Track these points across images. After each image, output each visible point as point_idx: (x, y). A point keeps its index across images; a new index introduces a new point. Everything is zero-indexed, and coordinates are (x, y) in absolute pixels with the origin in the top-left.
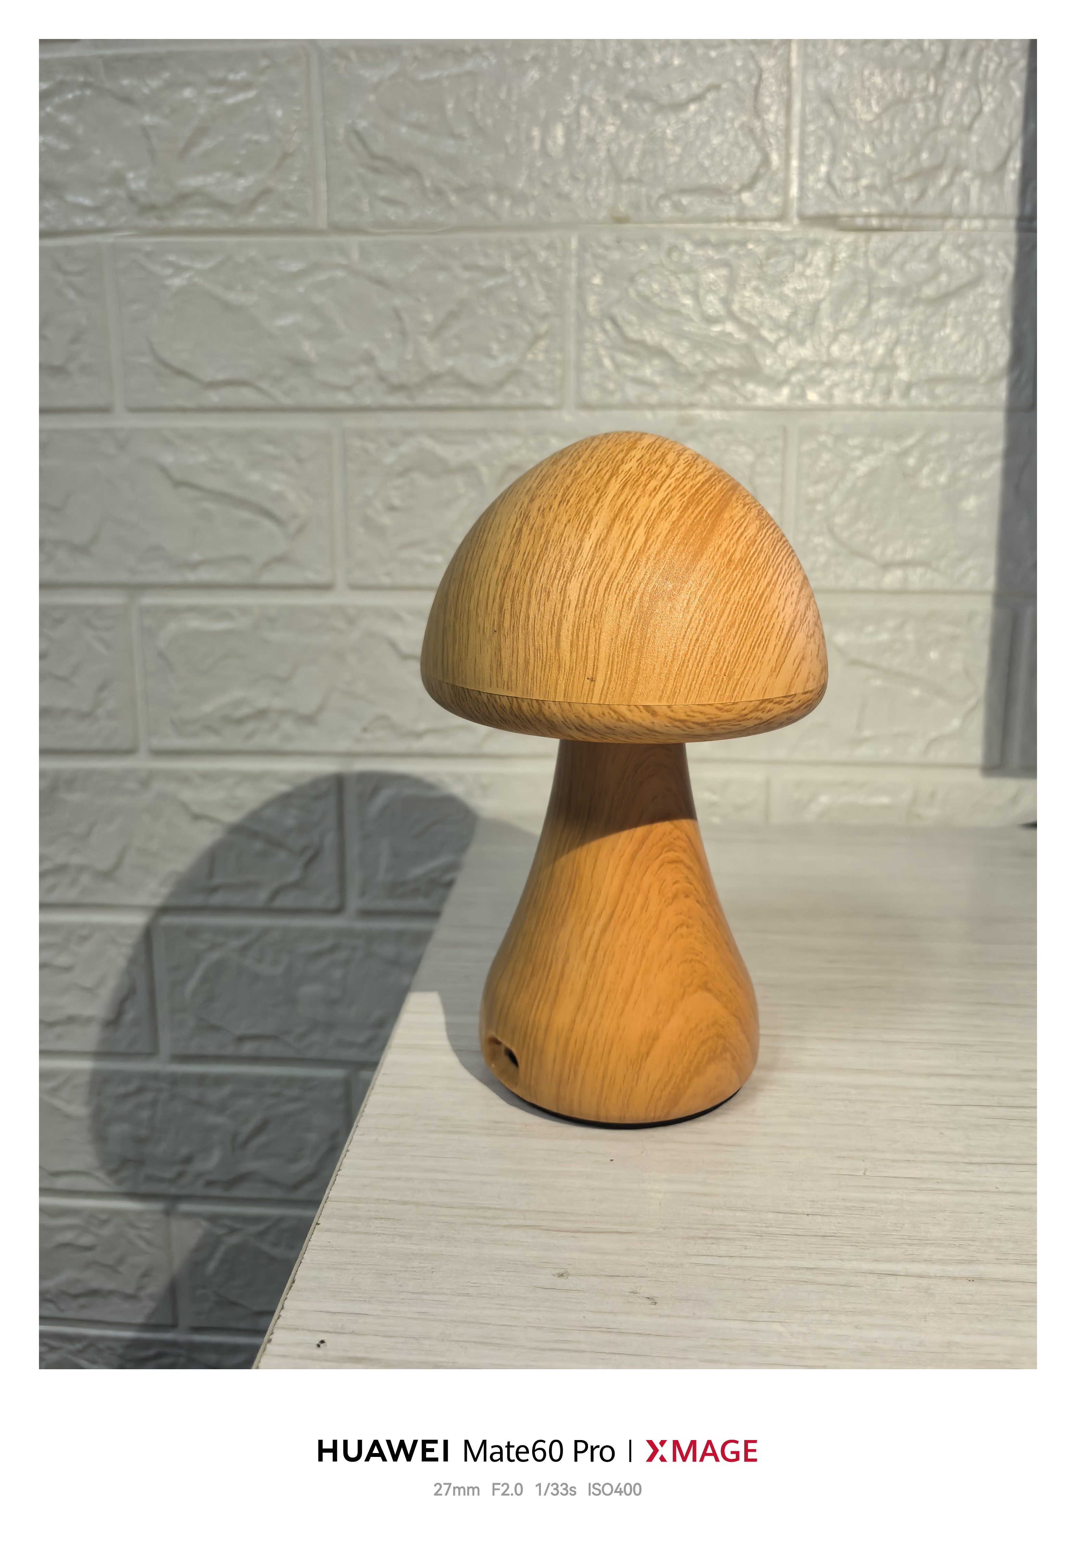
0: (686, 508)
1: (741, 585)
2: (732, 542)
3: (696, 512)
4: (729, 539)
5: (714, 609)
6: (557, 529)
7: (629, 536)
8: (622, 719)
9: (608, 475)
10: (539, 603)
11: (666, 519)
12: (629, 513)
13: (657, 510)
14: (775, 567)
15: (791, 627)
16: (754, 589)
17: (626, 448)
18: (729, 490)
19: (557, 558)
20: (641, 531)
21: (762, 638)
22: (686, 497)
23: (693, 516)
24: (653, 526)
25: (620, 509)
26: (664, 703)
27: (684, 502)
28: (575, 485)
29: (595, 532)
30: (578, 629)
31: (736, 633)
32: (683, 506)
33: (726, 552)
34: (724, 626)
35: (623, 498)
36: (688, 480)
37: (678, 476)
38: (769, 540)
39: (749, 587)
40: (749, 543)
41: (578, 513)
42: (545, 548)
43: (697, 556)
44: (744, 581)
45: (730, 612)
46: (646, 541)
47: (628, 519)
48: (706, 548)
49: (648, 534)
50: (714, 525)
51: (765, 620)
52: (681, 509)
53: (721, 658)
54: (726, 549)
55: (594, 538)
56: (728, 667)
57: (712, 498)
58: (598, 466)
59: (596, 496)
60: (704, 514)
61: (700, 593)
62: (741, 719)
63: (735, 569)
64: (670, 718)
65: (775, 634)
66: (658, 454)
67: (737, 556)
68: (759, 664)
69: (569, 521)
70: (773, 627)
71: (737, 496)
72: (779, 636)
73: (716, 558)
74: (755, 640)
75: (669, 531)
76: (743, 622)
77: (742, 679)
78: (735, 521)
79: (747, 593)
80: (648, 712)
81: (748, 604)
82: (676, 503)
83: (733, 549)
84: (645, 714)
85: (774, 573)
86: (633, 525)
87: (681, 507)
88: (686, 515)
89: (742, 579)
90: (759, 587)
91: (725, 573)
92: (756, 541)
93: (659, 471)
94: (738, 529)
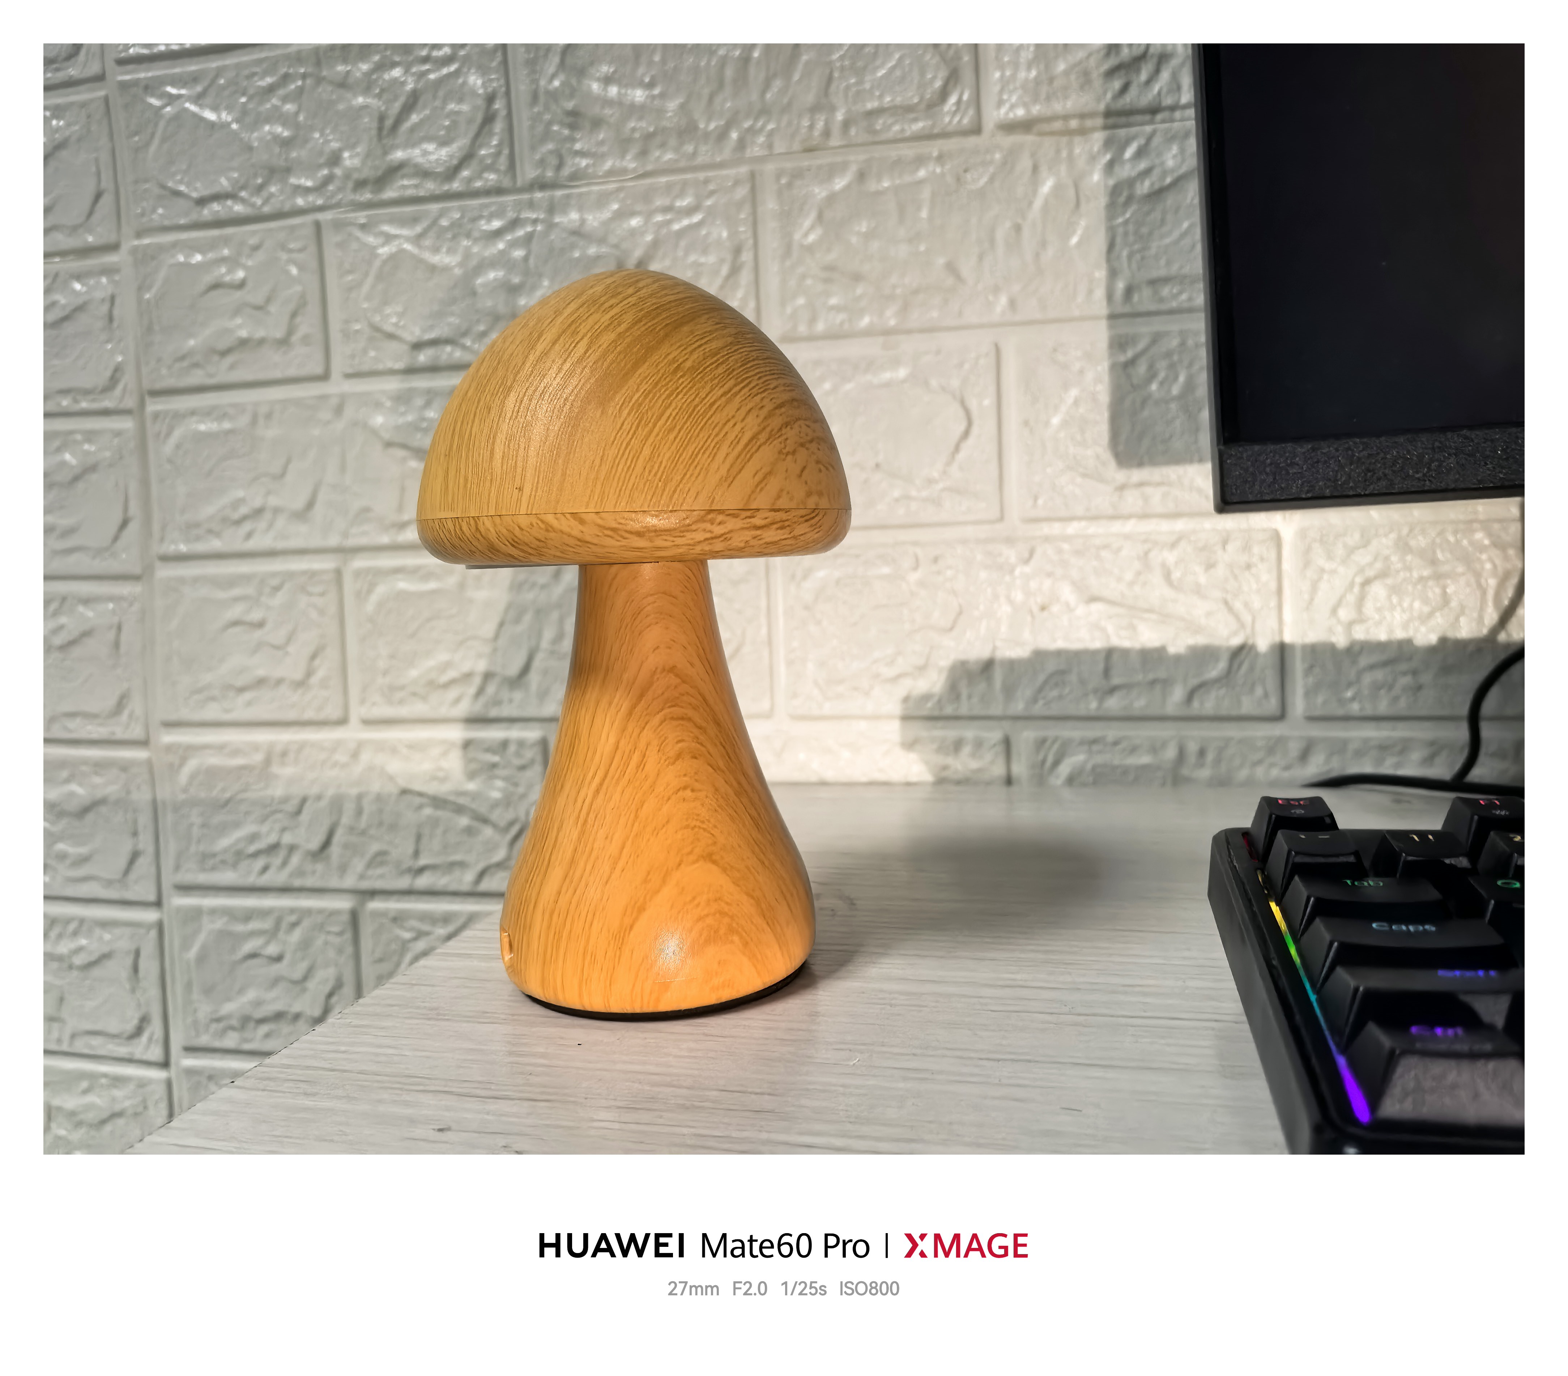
1: (687, 392)
2: (684, 352)
3: (650, 324)
4: (680, 348)
5: (650, 414)
8: (550, 529)
11: (614, 331)
12: (577, 328)
13: (606, 324)
15: (752, 437)
16: (703, 397)
21: (709, 446)
22: (643, 312)
23: (644, 329)
26: (591, 509)
27: (638, 316)
31: (675, 438)
32: (636, 319)
33: (674, 360)
34: (660, 431)
35: (575, 316)
36: (654, 299)
37: (643, 296)
38: (739, 356)
39: (698, 396)
40: (707, 354)
41: (531, 333)
43: (638, 364)
44: (691, 388)
45: (670, 419)
49: (589, 345)
50: (666, 336)
52: (634, 322)
56: (663, 472)
57: (675, 314)
60: (659, 326)
61: (636, 397)
62: (682, 529)
63: (681, 377)
64: (599, 526)
65: (728, 442)
67: (688, 364)
70: (726, 436)
73: (661, 366)
74: (700, 446)
75: (613, 342)
76: (685, 427)
78: (697, 334)
80: (575, 519)
82: (629, 318)
84: (574, 523)
85: (736, 386)
88: (636, 328)
89: (689, 386)
90: (710, 395)
91: (668, 379)
92: (719, 353)
93: (624, 292)
94: (696, 342)
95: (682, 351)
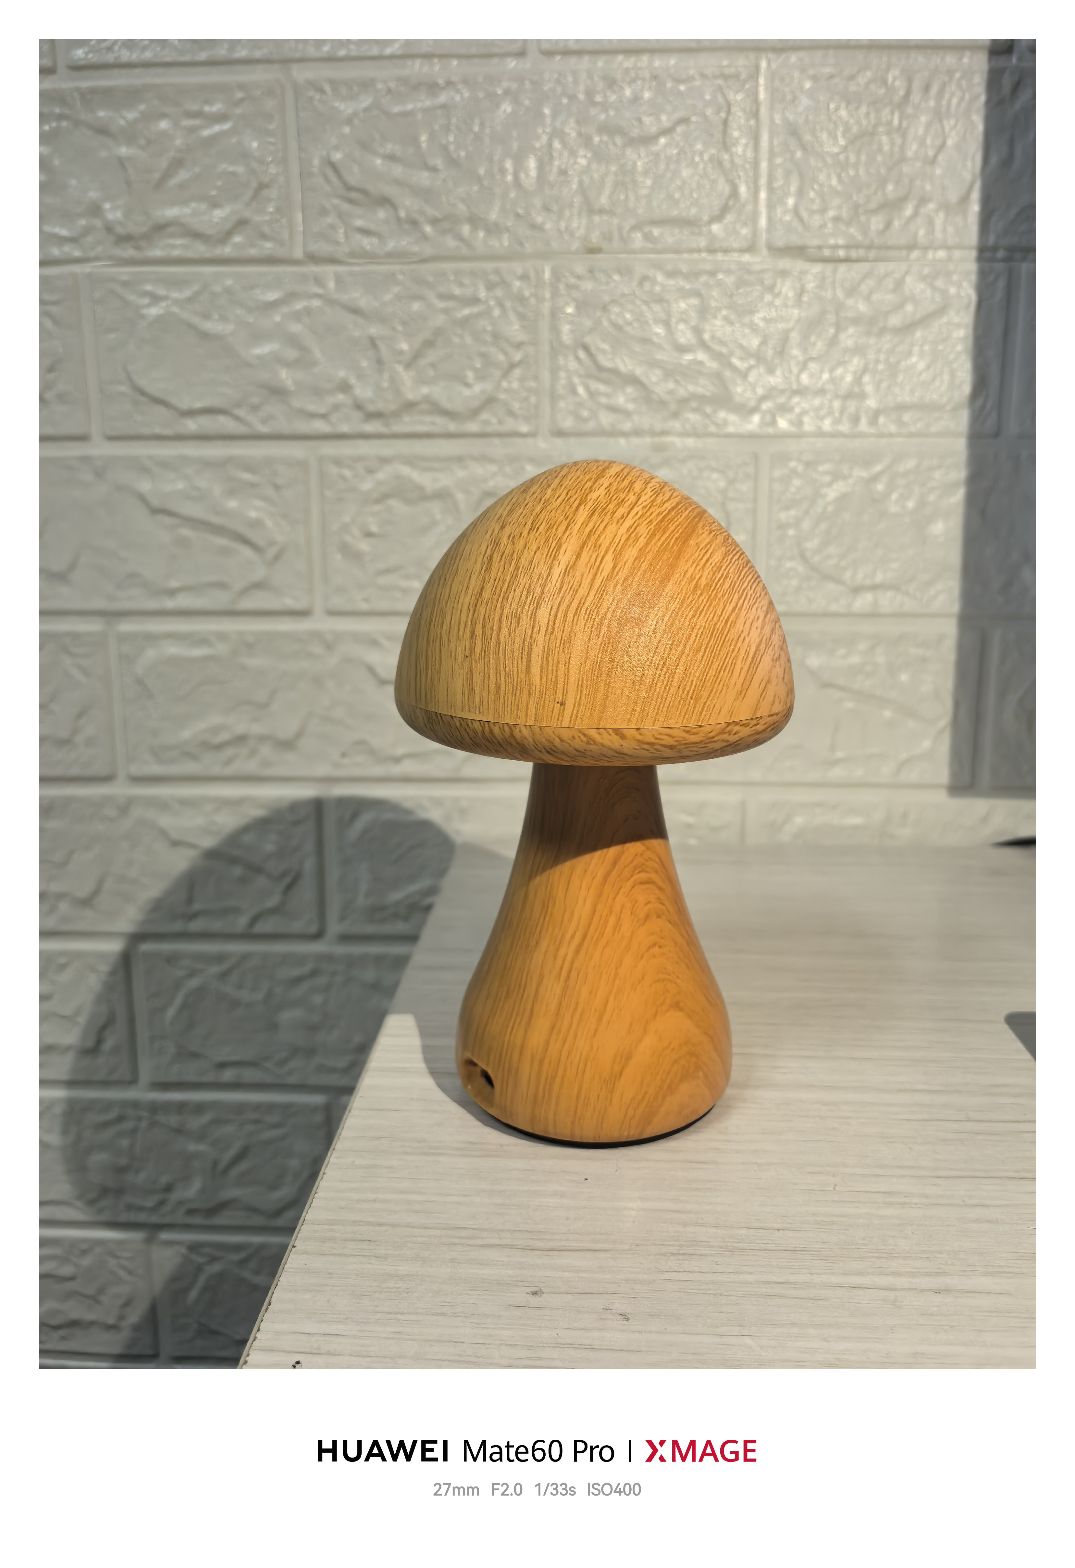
0: (653, 535)
1: (707, 610)
2: (698, 568)
3: (663, 539)
4: (695, 564)
5: (680, 634)
6: (527, 556)
7: (597, 563)
8: (591, 742)
9: (577, 503)
10: (510, 629)
11: (634, 546)
12: (597, 540)
13: (625, 537)
14: (741, 592)
15: (756, 651)
16: (720, 614)
17: (594, 476)
18: (695, 517)
19: (527, 585)
20: (609, 557)
21: (728, 662)
22: (653, 525)
23: (659, 544)
24: (620, 553)
25: (589, 537)
26: (633, 726)
27: (651, 529)
28: (543, 514)
29: (564, 559)
30: (548, 654)
31: (703, 657)
32: (650, 533)
33: (692, 578)
34: (691, 650)
35: (591, 525)
36: (655, 507)
37: (644, 504)
38: (734, 567)
39: (715, 613)
40: (715, 569)
41: (547, 540)
42: (515, 576)
43: (664, 581)
44: (710, 606)
45: (696, 637)
46: (614, 568)
47: (597, 546)
48: (673, 574)
49: (616, 560)
50: (680, 551)
51: (731, 644)
52: (648, 536)
53: (687, 682)
54: (692, 575)
55: (563, 566)
56: (694, 690)
57: (678, 525)
58: (567, 494)
59: (565, 523)
60: (671, 540)
61: (666, 618)
62: (707, 741)
63: (701, 594)
64: (639, 741)
65: (740, 658)
66: (626, 482)
67: (703, 581)
68: (725, 688)
69: (539, 548)
70: (738, 652)
71: (704, 523)
72: (744, 659)
73: (683, 583)
74: (722, 663)
75: (636, 559)
76: (709, 646)
77: (708, 703)
78: (701, 548)
79: (713, 618)
80: (617, 734)
81: (714, 629)
82: (643, 530)
83: (699, 575)
84: (615, 738)
85: (739, 599)
86: (601, 552)
87: (647, 534)
88: (653, 542)
89: (708, 604)
90: (724, 612)
91: (690, 599)
92: (722, 566)
93: (627, 499)
94: (703, 556)
95: (696, 567)
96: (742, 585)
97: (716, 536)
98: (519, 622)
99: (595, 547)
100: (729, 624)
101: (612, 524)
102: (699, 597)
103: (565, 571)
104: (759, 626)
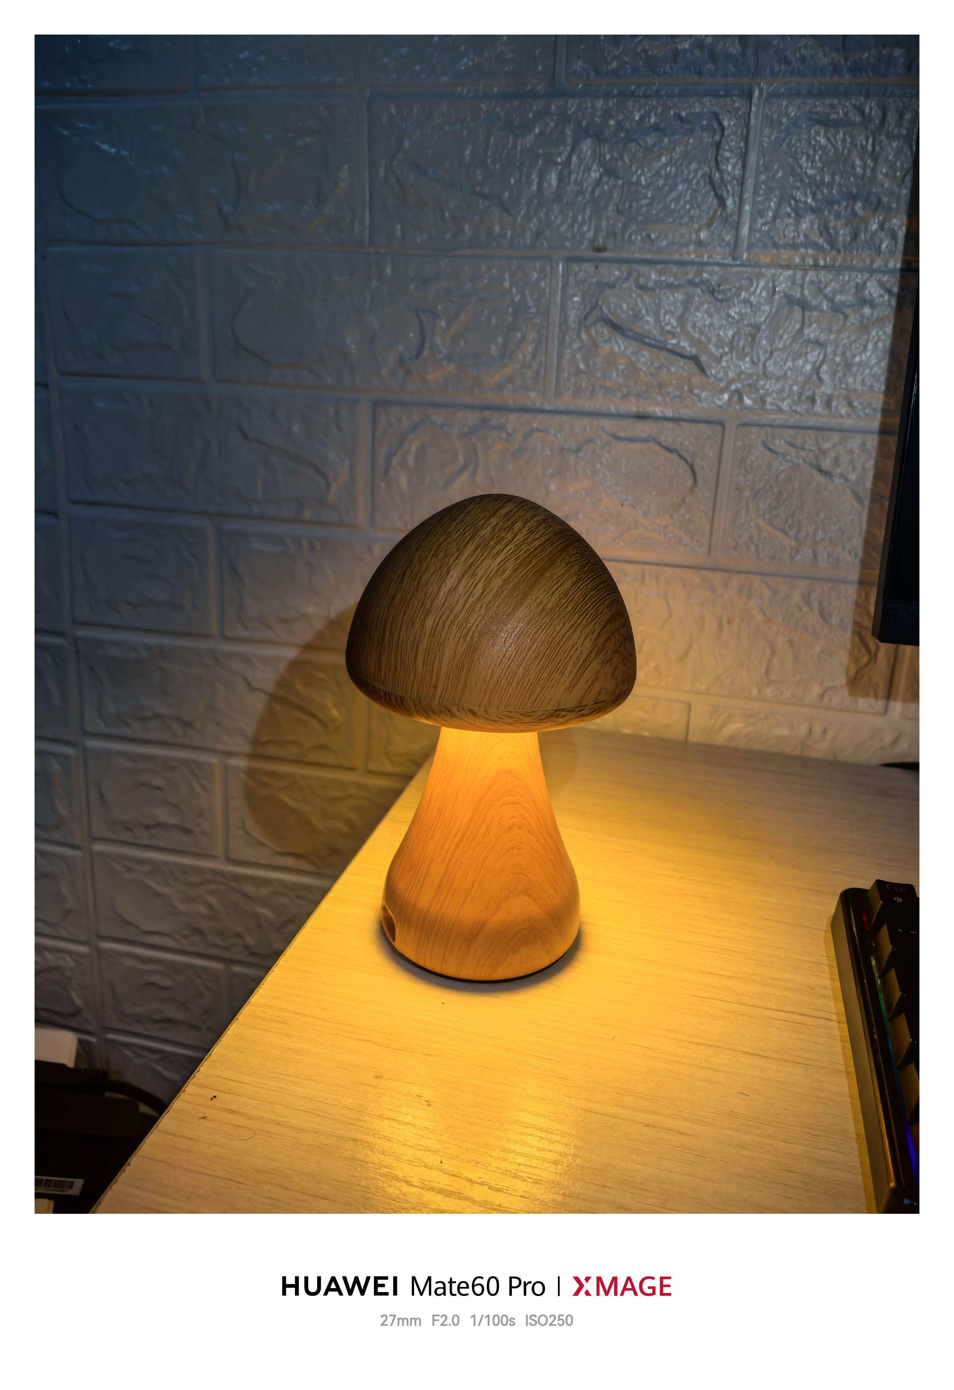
0: (518, 568)
1: (548, 628)
4: (545, 593)
6: (427, 575)
7: (472, 588)
9: (469, 538)
10: (407, 627)
15: (586, 658)
16: (558, 631)
17: (488, 515)
18: (558, 552)
19: (422, 599)
20: (481, 585)
21: (560, 666)
22: (519, 560)
23: (520, 576)
24: (490, 582)
25: (470, 567)
27: (517, 563)
28: (445, 543)
29: (450, 582)
30: (429, 652)
31: (540, 662)
36: (525, 545)
37: (518, 542)
38: (581, 592)
39: (555, 630)
40: (561, 596)
43: (516, 607)
45: (536, 648)
46: (483, 593)
47: (474, 575)
48: (525, 600)
51: (564, 653)
52: (513, 570)
53: (525, 680)
54: (541, 601)
55: (448, 587)
59: (457, 554)
60: (531, 573)
61: (515, 633)
63: (545, 616)
65: (572, 662)
66: (510, 522)
68: (555, 685)
69: (435, 571)
70: (571, 658)
71: (564, 556)
72: (574, 665)
73: (533, 607)
77: (540, 695)
78: (554, 578)
79: (552, 634)
81: (552, 642)
83: (547, 601)
85: (579, 618)
86: (476, 580)
87: (513, 568)
89: (550, 624)
90: (563, 628)
91: (536, 620)
92: (569, 593)
93: (505, 537)
94: (554, 586)
95: (546, 595)
96: (585, 606)
97: (572, 567)
98: (413, 625)
99: (473, 575)
100: (564, 639)
101: (489, 558)
102: (543, 618)
103: (449, 592)
104: (593, 639)
